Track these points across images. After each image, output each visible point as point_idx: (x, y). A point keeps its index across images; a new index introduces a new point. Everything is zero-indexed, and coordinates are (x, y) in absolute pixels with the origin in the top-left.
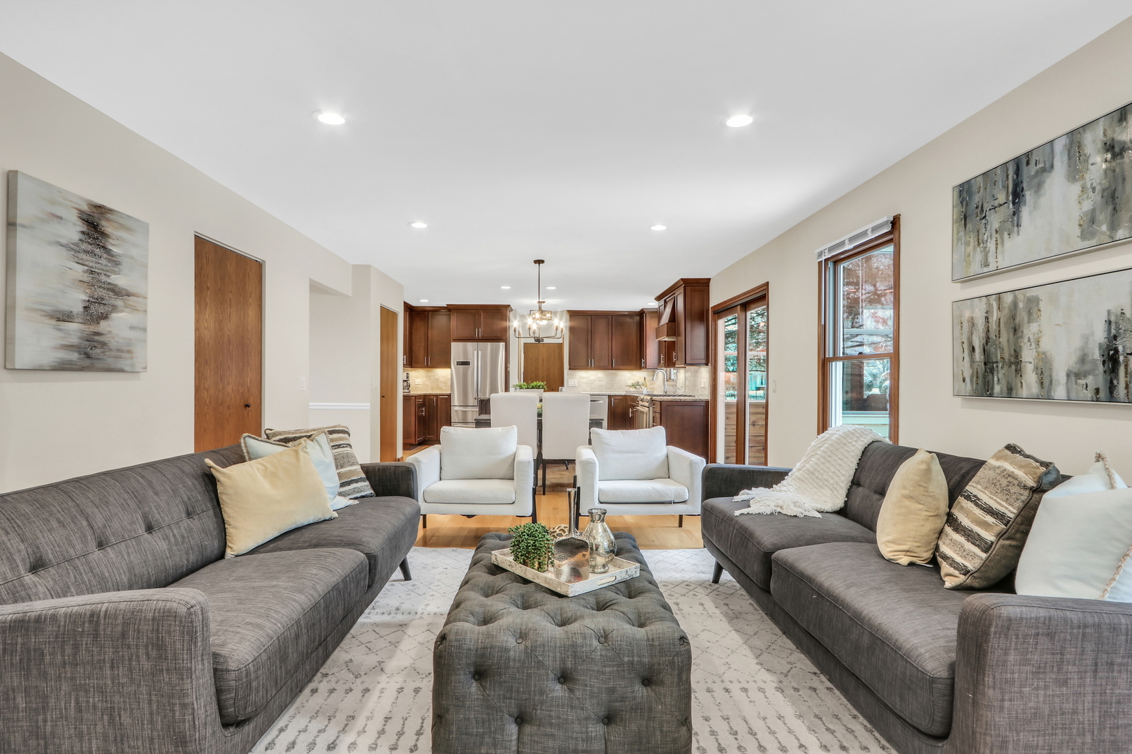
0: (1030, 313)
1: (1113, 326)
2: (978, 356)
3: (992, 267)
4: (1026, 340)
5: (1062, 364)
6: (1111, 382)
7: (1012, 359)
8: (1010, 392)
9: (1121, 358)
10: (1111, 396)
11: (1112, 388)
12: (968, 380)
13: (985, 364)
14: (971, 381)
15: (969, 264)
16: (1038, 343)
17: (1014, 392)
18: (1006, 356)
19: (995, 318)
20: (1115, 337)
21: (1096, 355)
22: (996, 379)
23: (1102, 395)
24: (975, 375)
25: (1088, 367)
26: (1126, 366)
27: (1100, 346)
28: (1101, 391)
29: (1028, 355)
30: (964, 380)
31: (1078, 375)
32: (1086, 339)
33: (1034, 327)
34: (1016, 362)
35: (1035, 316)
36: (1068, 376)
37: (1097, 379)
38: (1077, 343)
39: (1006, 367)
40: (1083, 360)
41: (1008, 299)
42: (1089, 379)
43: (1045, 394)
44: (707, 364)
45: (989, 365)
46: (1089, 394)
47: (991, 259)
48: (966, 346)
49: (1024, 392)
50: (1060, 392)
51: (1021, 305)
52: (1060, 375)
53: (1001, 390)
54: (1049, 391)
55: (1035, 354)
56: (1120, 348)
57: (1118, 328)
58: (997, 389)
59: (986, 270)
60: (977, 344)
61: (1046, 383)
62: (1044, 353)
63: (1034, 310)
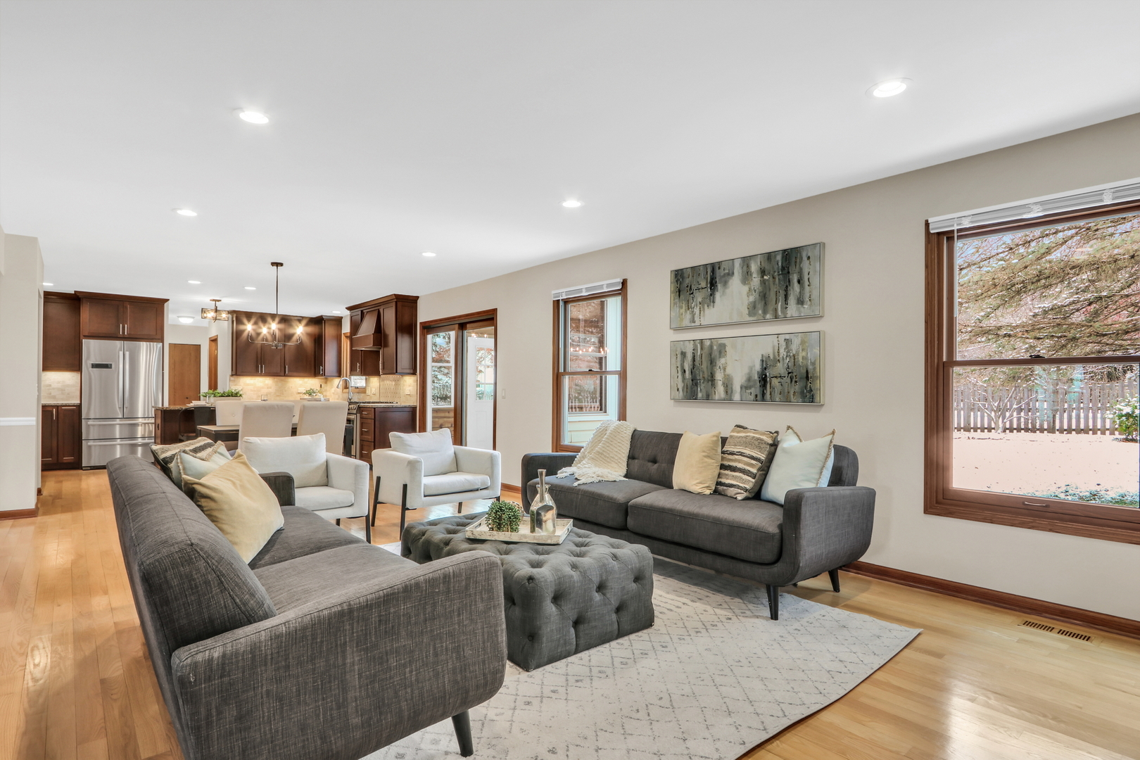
0: (720, 352)
1: (764, 363)
2: (688, 374)
3: (697, 323)
4: (718, 368)
5: (738, 383)
6: (763, 391)
7: (710, 378)
8: (708, 397)
9: (768, 379)
10: (763, 399)
11: (763, 394)
12: (681, 390)
13: (692, 380)
14: (683, 390)
15: (682, 320)
16: (725, 369)
17: (710, 397)
18: (706, 376)
19: (699, 354)
20: (765, 369)
21: (756, 377)
22: (699, 389)
23: (759, 398)
24: (686, 387)
25: (751, 384)
26: (770, 384)
27: (758, 372)
28: (758, 396)
29: (719, 376)
30: (678, 390)
31: (746, 388)
32: (751, 368)
33: (723, 361)
34: (712, 379)
35: (723, 354)
36: (741, 388)
37: (756, 390)
38: (746, 371)
39: (706, 383)
40: (749, 379)
41: (707, 343)
42: (752, 390)
43: (728, 398)
44: (414, 373)
45: (695, 381)
46: (752, 397)
47: (697, 319)
48: (679, 369)
49: (717, 397)
50: (737, 397)
51: (715, 348)
52: (737, 387)
53: (703, 396)
54: (731, 396)
55: (723, 375)
56: (768, 374)
57: (767, 364)
58: (700, 395)
59: (693, 324)
60: (687, 368)
61: (729, 392)
62: (728, 375)
63: (723, 351)
